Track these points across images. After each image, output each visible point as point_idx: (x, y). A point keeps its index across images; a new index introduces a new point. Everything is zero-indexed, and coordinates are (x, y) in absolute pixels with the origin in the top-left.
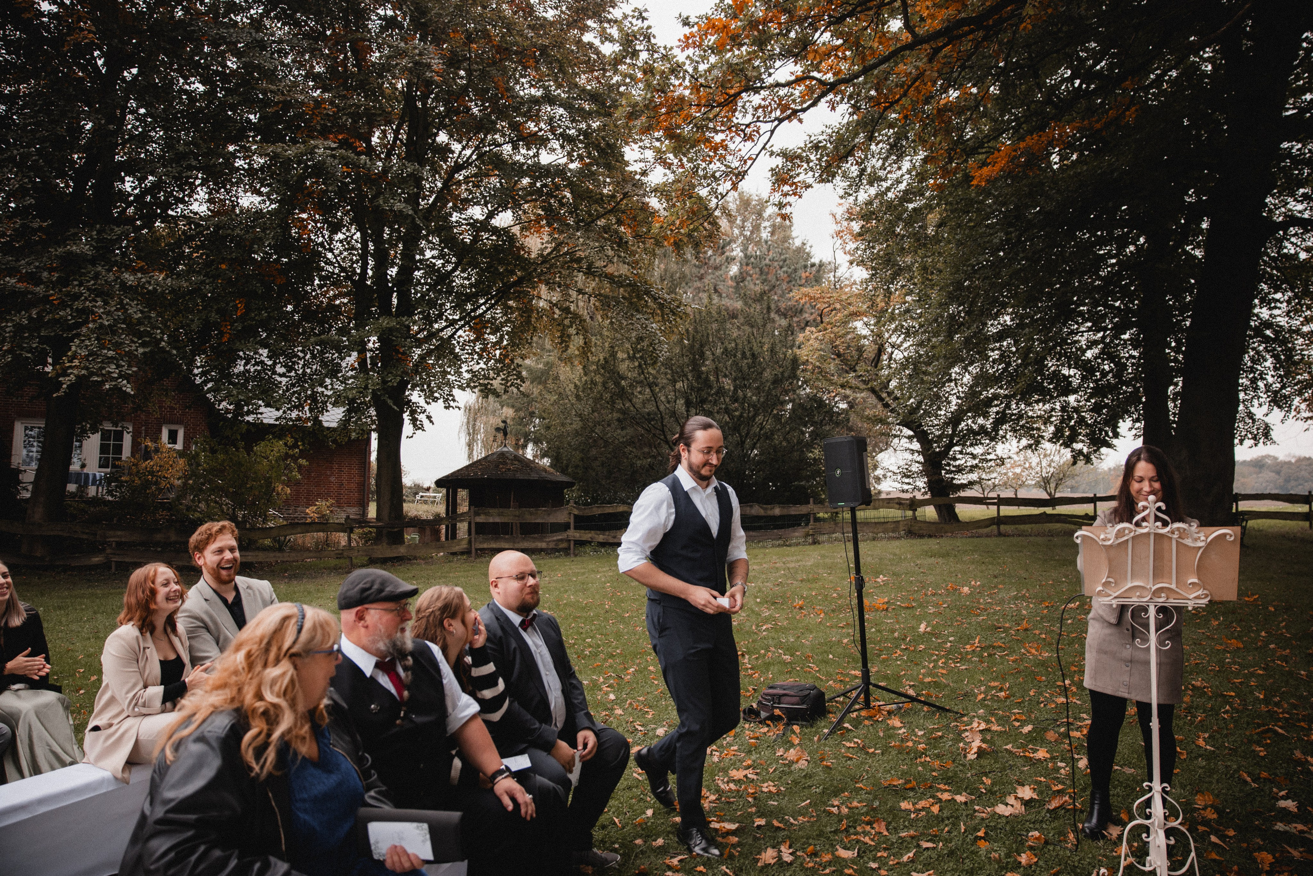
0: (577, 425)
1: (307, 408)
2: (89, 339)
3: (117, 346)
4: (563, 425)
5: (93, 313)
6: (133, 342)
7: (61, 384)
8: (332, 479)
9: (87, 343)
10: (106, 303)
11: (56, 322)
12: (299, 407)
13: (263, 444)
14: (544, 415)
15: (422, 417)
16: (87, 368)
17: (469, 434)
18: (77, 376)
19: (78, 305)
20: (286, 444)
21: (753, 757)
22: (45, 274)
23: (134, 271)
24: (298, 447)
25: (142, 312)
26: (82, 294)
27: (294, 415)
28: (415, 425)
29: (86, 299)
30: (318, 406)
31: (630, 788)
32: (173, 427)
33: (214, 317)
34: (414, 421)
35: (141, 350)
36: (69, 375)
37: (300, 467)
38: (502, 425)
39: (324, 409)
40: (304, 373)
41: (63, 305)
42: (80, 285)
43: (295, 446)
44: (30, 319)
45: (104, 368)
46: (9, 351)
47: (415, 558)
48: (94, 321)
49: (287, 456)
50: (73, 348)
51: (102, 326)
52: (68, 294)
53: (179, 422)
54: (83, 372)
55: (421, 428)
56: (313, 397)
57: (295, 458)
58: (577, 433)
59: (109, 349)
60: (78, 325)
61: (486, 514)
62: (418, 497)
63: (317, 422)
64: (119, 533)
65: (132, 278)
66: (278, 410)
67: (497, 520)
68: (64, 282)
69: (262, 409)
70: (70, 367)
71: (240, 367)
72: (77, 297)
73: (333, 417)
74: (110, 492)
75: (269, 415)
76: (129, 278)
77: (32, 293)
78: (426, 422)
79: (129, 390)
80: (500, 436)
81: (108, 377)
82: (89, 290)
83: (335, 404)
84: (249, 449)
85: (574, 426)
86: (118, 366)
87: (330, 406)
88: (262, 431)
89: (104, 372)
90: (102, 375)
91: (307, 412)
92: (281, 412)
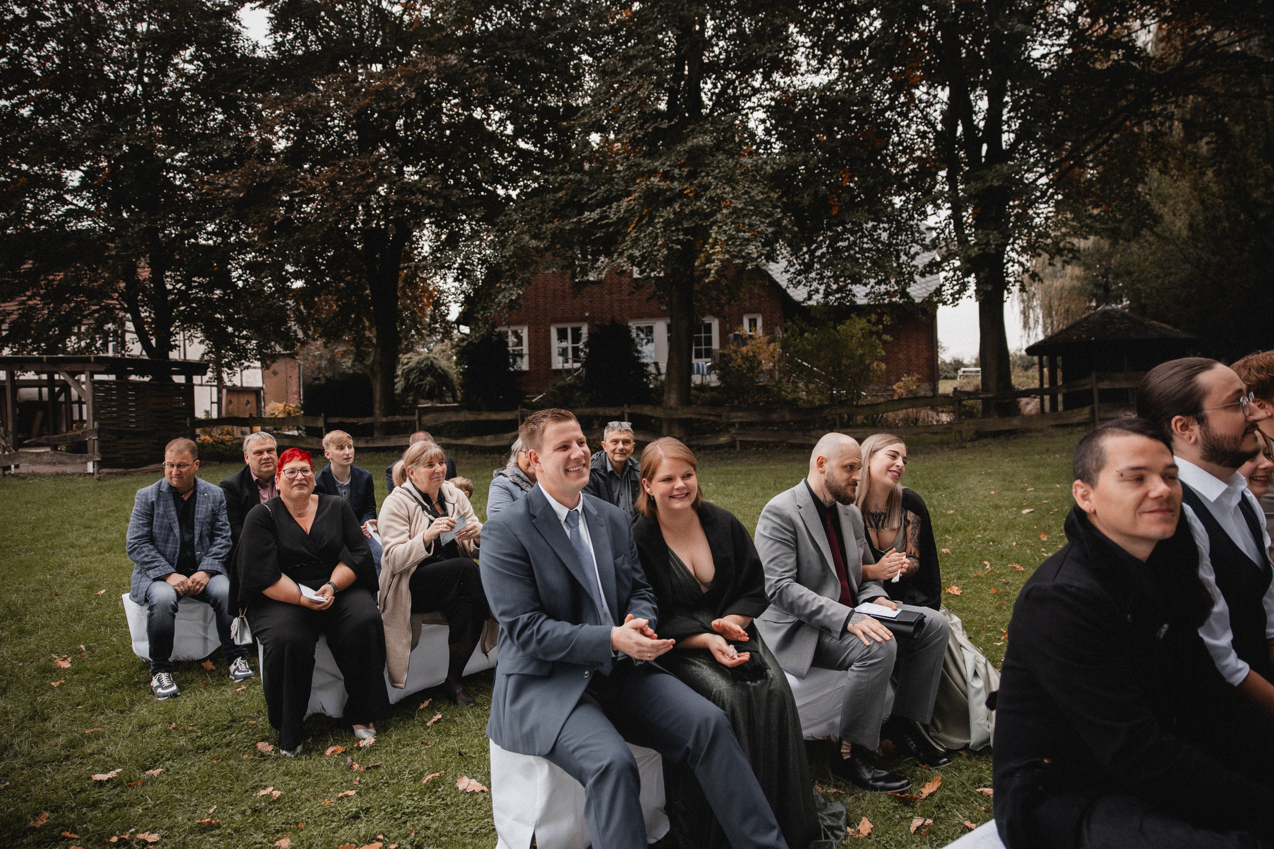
1: (893, 281)
2: (726, 224)
3: (751, 227)
5: (724, 199)
6: (762, 223)
7: (710, 270)
8: (901, 356)
9: (725, 228)
10: (734, 188)
11: (693, 213)
12: (886, 281)
13: (848, 322)
16: (728, 252)
18: (722, 261)
19: (709, 194)
20: (869, 321)
22: (676, 171)
24: (882, 323)
26: (711, 183)
29: (716, 188)
32: (752, 316)
35: (770, 230)
36: (713, 262)
37: (885, 343)
41: (698, 197)
42: (708, 175)
43: (880, 321)
44: (675, 213)
45: (743, 250)
46: (662, 246)
48: (726, 207)
49: (871, 333)
50: (714, 235)
51: (735, 211)
52: (700, 185)
53: (756, 311)
54: (727, 256)
57: (879, 335)
59: (745, 232)
60: (713, 213)
61: (1110, 379)
62: (960, 373)
63: (904, 294)
64: (740, 414)
66: (865, 285)
67: (1125, 385)
68: (693, 175)
70: (714, 254)
72: (706, 187)
77: (670, 189)
81: (748, 258)
82: (715, 178)
87: (917, 277)
88: (854, 312)
89: (743, 254)
90: (742, 257)
91: (893, 286)
92: (869, 287)
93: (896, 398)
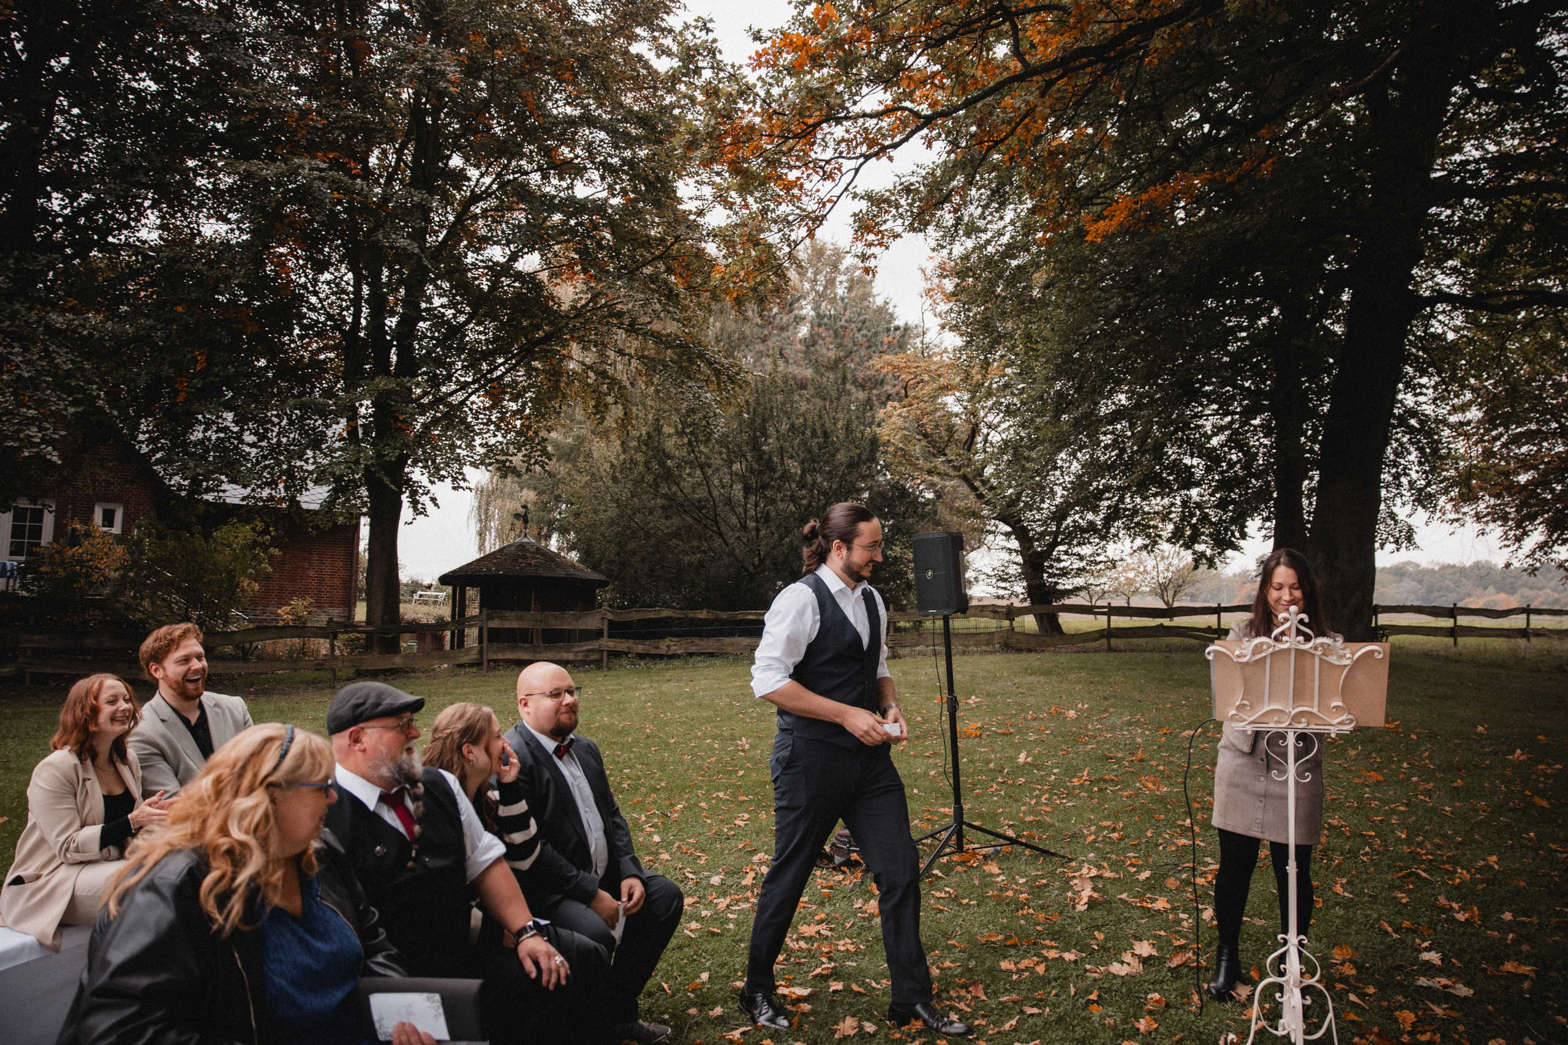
0: (613, 512)
1: (281, 486)
2: (3, 394)
3: (40, 404)
4: (596, 512)
5: (9, 361)
6: (60, 398)
8: (311, 573)
10: (26, 350)
12: (273, 484)
13: (225, 528)
14: (573, 500)
15: (425, 499)
17: (481, 521)
20: (254, 530)
21: (827, 910)
23: (62, 311)
24: (269, 533)
25: (73, 362)
27: (266, 493)
28: (415, 509)
30: (295, 483)
31: (680, 947)
32: (110, 506)
33: (167, 371)
34: (415, 503)
35: (71, 410)
37: (271, 558)
38: (521, 511)
39: (303, 488)
40: (279, 442)
43: (266, 532)
45: (22, 431)
47: (414, 671)
48: (10, 372)
49: (255, 544)
51: (20, 376)
53: (117, 500)
55: (424, 512)
56: (290, 473)
57: (265, 547)
58: (612, 522)
59: (29, 408)
61: (501, 618)
62: (416, 597)
63: (294, 503)
64: (37, 637)
65: (61, 319)
66: (245, 487)
67: (515, 625)
69: (224, 486)
71: (197, 435)
73: (314, 497)
74: (24, 586)
75: (234, 494)
76: (57, 320)
78: (429, 505)
79: (55, 459)
80: (519, 524)
81: (28, 442)
82: (3, 332)
83: (316, 482)
84: (207, 536)
85: (609, 514)
86: (41, 429)
87: (310, 485)
88: (225, 512)
89: (22, 436)
90: (19, 440)
91: (281, 491)
92: (249, 489)
93: (281, 623)
